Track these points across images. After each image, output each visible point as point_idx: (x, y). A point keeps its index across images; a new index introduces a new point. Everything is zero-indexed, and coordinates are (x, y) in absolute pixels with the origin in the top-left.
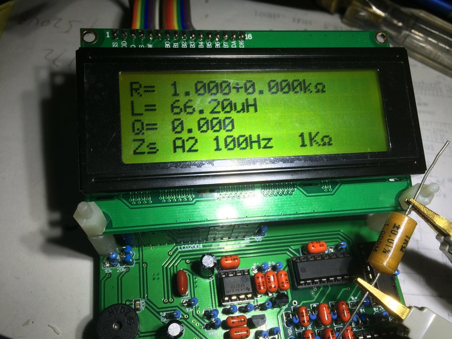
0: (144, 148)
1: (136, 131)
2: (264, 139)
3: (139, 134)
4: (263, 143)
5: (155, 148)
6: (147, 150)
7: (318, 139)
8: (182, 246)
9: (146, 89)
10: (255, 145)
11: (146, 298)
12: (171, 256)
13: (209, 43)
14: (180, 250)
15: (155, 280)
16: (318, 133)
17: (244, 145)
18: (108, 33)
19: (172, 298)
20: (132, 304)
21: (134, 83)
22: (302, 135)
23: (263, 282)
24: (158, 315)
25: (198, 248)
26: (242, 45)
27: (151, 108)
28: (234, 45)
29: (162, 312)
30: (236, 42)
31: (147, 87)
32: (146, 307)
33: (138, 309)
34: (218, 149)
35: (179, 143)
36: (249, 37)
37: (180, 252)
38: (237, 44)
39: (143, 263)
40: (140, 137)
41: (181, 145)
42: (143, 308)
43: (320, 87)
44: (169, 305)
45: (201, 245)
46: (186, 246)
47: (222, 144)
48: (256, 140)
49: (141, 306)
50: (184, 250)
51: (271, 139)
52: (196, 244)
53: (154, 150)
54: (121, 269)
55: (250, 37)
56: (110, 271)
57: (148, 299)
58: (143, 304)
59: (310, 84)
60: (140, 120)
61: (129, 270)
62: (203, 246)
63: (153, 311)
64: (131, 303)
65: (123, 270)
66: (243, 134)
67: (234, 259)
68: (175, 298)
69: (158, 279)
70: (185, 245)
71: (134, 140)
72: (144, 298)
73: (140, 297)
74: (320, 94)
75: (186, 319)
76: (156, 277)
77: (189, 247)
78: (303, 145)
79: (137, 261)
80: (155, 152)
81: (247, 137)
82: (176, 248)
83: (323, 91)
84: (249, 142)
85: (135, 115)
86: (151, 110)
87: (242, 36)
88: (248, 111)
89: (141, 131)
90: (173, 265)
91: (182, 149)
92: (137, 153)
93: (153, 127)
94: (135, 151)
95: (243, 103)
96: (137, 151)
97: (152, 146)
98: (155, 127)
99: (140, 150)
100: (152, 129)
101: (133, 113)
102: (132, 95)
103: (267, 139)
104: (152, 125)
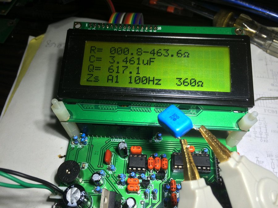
0: (92, 79)
1: (90, 70)
2: (156, 80)
3: (91, 71)
4: (156, 82)
5: (98, 79)
10: (151, 83)
11: (89, 163)
12: (107, 144)
15: (96, 155)
17: (145, 82)
18: (87, 24)
19: (103, 165)
20: (81, 165)
21: (93, 47)
23: (152, 163)
27: (99, 59)
30: (152, 30)
31: (99, 49)
32: (88, 168)
33: (83, 168)
34: (130, 83)
35: (110, 78)
36: (160, 28)
37: (112, 142)
39: (91, 145)
40: (91, 73)
42: (86, 168)
44: (100, 168)
45: (124, 140)
47: (133, 81)
48: (153, 80)
50: (114, 141)
51: (161, 80)
52: (121, 139)
53: (97, 80)
56: (74, 147)
58: (87, 166)
60: (93, 65)
61: (83, 148)
63: (91, 170)
65: (81, 147)
66: (145, 76)
67: (138, 148)
70: (115, 139)
71: (88, 74)
73: (86, 162)
75: (107, 177)
76: (97, 153)
77: (117, 140)
79: (88, 144)
80: (97, 81)
81: (147, 78)
82: (110, 140)
84: (148, 80)
85: (91, 62)
86: (99, 60)
87: (155, 28)
88: (150, 65)
89: (92, 70)
90: (107, 148)
91: (111, 81)
92: (88, 81)
93: (98, 69)
94: (87, 80)
95: (148, 60)
96: (88, 80)
97: (96, 78)
98: (100, 69)
99: (90, 80)
100: (98, 70)
101: (90, 61)
102: (91, 52)
103: (158, 80)
104: (98, 67)
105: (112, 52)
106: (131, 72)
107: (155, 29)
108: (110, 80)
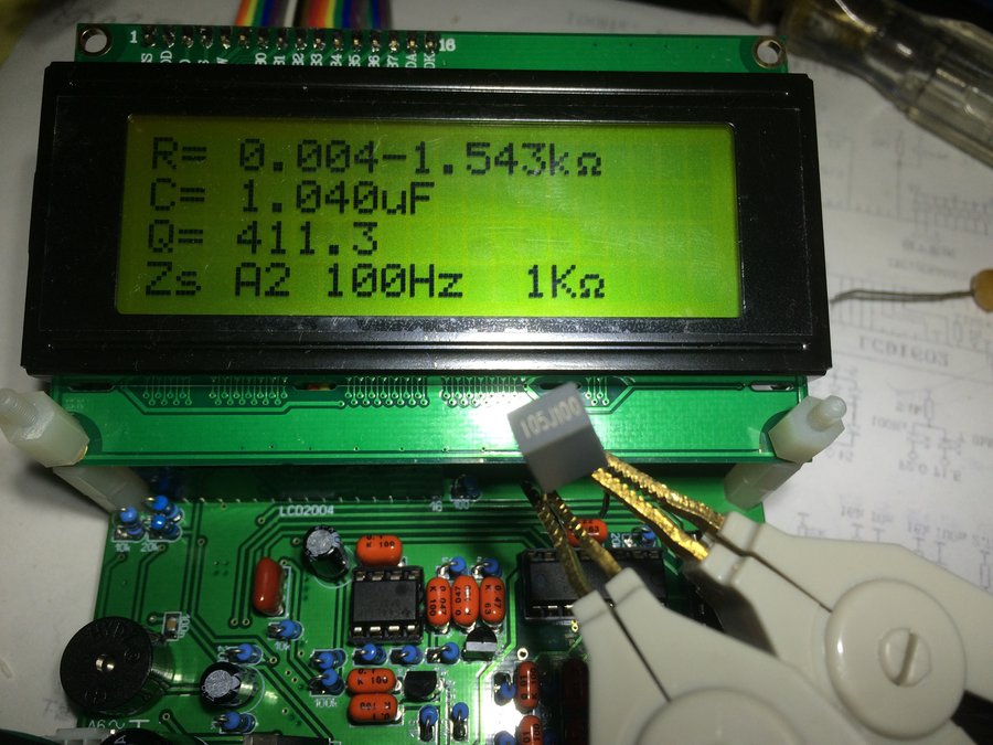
1: (157, 245)
2: (441, 276)
3: (160, 250)
4: (440, 285)
5: (194, 283)
6: (176, 286)
7: (573, 281)
8: (289, 508)
9: (187, 154)
10: (422, 289)
11: (193, 613)
12: (261, 526)
13: (356, 58)
14: (282, 515)
15: (220, 576)
16: (573, 267)
17: (396, 287)
18: (134, 33)
19: (249, 617)
20: (162, 623)
21: (161, 139)
22: (534, 271)
23: (443, 600)
24: (212, 652)
25: (323, 515)
26: (430, 61)
27: (194, 195)
28: (412, 61)
29: (223, 645)
30: (417, 58)
31: (190, 149)
32: (190, 632)
33: (171, 635)
34: (335, 293)
35: (248, 275)
36: (448, 45)
37: (282, 520)
38: (420, 61)
39: (198, 536)
40: (164, 257)
41: (253, 279)
42: (182, 633)
43: (589, 163)
44: (239, 631)
45: (332, 507)
46: (297, 507)
47: (345, 284)
48: (426, 275)
49: (180, 628)
50: (291, 515)
51: (460, 276)
52: (319, 504)
53: (190, 288)
54: (150, 545)
55: (450, 47)
56: (127, 548)
57: (196, 615)
58: (185, 625)
59: (566, 155)
60: (167, 222)
61: (166, 550)
62: (336, 511)
63: (203, 641)
64: (160, 619)
65: (155, 548)
66: (396, 263)
67: (387, 544)
68: (255, 618)
69: (226, 573)
70: (295, 505)
71: (150, 264)
72: (189, 612)
73: (181, 609)
74: (589, 178)
75: (271, 667)
76: (222, 569)
77: (304, 510)
78: (536, 294)
79: (186, 532)
80: (193, 293)
81: (403, 271)
82: (273, 510)
83: (596, 172)
84: (408, 280)
85: (157, 208)
86: (192, 199)
87: (431, 44)
88: (413, 211)
89: (165, 245)
90: (262, 547)
91: (253, 289)
92: (154, 293)
93: (193, 236)
94: (148, 288)
95: (404, 193)
96: (153, 288)
97: (187, 279)
98: (198, 237)
99: (159, 287)
100: (190, 241)
101: (153, 203)
102: (155, 165)
103: (450, 276)
104: (191, 232)
105: (247, 159)
106: (337, 247)
107: (430, 48)
108: (248, 284)
